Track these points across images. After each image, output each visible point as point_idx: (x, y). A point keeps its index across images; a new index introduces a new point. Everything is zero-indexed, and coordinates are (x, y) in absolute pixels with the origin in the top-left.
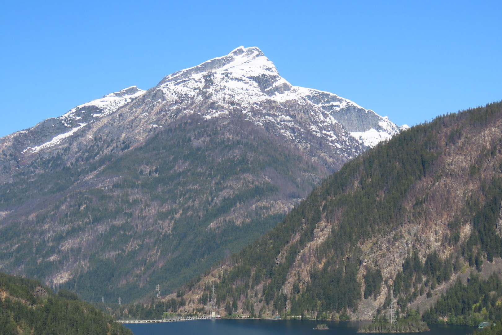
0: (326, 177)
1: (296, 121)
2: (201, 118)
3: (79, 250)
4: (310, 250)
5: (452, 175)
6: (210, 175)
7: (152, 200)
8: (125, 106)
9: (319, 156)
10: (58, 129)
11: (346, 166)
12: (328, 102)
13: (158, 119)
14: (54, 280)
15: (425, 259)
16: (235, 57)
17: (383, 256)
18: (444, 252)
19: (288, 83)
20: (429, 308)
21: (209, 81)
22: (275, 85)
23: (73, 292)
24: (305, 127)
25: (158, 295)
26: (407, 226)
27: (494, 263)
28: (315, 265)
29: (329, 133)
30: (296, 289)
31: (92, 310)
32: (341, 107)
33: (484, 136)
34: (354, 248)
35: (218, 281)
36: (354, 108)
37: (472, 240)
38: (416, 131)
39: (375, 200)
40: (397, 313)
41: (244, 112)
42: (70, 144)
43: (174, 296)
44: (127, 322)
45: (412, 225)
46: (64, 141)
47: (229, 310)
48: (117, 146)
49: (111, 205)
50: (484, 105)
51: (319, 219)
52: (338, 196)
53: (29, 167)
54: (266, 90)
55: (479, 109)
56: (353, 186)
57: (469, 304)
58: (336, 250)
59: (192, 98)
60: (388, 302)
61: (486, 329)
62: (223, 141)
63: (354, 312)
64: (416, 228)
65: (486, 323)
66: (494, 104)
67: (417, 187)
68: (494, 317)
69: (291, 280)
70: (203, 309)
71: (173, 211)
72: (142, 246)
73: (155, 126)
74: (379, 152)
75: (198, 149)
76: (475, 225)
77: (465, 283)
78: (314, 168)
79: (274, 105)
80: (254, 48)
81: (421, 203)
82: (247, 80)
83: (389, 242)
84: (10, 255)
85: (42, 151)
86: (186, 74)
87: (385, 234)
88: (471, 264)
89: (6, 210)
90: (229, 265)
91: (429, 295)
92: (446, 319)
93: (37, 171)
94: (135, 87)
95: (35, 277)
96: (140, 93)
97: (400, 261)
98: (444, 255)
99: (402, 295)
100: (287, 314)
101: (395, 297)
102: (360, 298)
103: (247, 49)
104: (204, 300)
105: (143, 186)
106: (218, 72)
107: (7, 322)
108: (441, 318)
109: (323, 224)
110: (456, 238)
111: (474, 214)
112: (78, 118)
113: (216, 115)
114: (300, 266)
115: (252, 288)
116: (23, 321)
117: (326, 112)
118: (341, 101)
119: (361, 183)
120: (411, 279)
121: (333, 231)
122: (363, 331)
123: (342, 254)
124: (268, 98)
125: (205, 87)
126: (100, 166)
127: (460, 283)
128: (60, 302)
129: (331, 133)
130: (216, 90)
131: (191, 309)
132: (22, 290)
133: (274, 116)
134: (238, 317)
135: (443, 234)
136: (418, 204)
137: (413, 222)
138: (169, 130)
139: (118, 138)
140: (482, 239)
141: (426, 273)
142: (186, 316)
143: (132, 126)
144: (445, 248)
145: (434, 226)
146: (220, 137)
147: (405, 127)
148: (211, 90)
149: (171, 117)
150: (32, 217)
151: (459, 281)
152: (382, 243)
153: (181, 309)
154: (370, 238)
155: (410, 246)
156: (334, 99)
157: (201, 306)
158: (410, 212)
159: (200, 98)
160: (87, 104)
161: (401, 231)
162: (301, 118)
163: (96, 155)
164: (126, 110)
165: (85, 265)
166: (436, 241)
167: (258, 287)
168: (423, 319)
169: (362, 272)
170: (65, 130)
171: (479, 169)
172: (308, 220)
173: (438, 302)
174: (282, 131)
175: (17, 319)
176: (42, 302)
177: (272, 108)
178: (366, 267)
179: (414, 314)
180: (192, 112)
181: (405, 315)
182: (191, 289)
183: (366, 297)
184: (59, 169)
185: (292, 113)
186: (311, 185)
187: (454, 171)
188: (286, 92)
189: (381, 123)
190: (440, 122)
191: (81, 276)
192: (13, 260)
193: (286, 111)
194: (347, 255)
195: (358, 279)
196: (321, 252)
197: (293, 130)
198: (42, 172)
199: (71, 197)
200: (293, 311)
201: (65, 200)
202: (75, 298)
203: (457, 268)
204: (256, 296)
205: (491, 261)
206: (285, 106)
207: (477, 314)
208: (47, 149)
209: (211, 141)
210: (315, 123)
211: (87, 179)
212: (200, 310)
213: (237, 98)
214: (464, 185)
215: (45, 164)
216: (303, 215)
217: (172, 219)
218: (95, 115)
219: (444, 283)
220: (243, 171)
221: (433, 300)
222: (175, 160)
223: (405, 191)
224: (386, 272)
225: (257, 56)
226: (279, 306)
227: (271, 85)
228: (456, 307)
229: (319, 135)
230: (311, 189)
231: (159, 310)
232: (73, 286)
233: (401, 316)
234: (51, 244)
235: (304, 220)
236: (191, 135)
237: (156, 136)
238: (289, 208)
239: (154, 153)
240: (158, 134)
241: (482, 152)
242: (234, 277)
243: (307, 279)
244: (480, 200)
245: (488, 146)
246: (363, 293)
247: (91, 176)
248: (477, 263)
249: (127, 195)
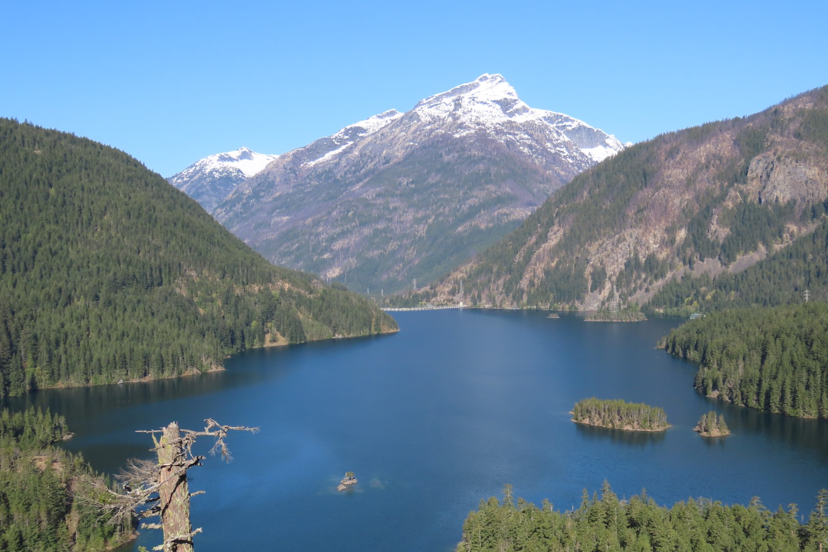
0: (558, 188)
1: (533, 139)
2: (451, 136)
3: (348, 249)
4: (544, 250)
5: (670, 186)
6: (458, 186)
7: (409, 207)
8: (386, 126)
9: (553, 170)
10: (330, 146)
11: (577, 178)
12: (561, 122)
13: (414, 138)
14: (328, 274)
15: (644, 259)
16: (481, 83)
17: (608, 256)
18: (661, 253)
19: (527, 106)
20: (647, 301)
21: (458, 105)
22: (515, 107)
23: (343, 284)
24: (541, 145)
25: (415, 287)
26: (629, 231)
27: (705, 262)
28: (548, 263)
29: (561, 150)
30: (532, 284)
31: (360, 300)
32: (573, 127)
33: (700, 152)
34: (582, 249)
35: (465, 276)
36: (585, 128)
37: (686, 243)
38: (639, 147)
39: (601, 208)
40: (619, 305)
41: (488, 131)
42: (340, 159)
43: (428, 288)
44: (389, 309)
45: (634, 229)
46: (335, 157)
47: (474, 301)
48: (379, 161)
49: (374, 211)
50: (700, 125)
51: (553, 224)
52: (569, 204)
53: (305, 179)
54: (507, 112)
55: (696, 128)
56: (582, 196)
57: (682, 298)
58: (566, 251)
59: (443, 120)
60: (611, 296)
61: (697, 320)
62: (470, 157)
63: (581, 304)
64: (637, 232)
65: (698, 315)
66: (710, 123)
67: (639, 197)
68: (704, 309)
69: (527, 276)
70: (452, 300)
71: (426, 217)
72: (400, 246)
73: (411, 143)
74: (606, 165)
75: (449, 163)
76: (689, 230)
77: (679, 280)
78: (548, 180)
79: (514, 125)
80: (497, 75)
81: (642, 210)
82: (491, 103)
83: (613, 244)
84: (290, 253)
85: (316, 165)
86: (438, 99)
87: (610, 237)
88: (684, 264)
89: (287, 215)
90: (474, 263)
91: (647, 290)
92: (661, 311)
93: (312, 183)
94: (394, 110)
95: (312, 271)
96: (399, 115)
97: (622, 261)
98: (662, 256)
99: (624, 290)
100: (524, 305)
101: (618, 291)
102: (587, 292)
103: (491, 76)
104: (453, 292)
105: (401, 195)
106: (466, 97)
107: (290, 309)
108: (657, 310)
109: (556, 228)
110: (672, 241)
111: (689, 220)
112: (346, 137)
113: (464, 134)
114: (535, 265)
115: (494, 283)
116: (303, 308)
117: (559, 131)
118: (573, 121)
119: (589, 192)
120: (632, 276)
121: (564, 234)
122: (589, 320)
123: (572, 254)
124: (509, 119)
125: (455, 110)
126: (365, 178)
127: (675, 280)
128: (333, 293)
129: (564, 150)
130: (464, 113)
131: (442, 300)
132: (302, 282)
133: (514, 135)
134: (482, 307)
135: (661, 237)
136: (640, 211)
137: (635, 227)
138: (424, 147)
139: (380, 155)
140: (695, 242)
141: (645, 270)
142: (438, 305)
143: (392, 143)
144: (663, 249)
145: (653, 230)
146: (467, 153)
147: (629, 144)
148: (459, 112)
149: (425, 136)
150: (309, 221)
151: (674, 278)
152: (607, 245)
153: (434, 299)
154: (597, 240)
155: (632, 247)
156: (567, 119)
157: (450, 297)
158: (632, 218)
159: (450, 119)
160: (353, 125)
161: (624, 235)
162: (538, 136)
163: (361, 169)
164: (387, 130)
165: (353, 261)
166: (655, 243)
167: (499, 282)
168: (642, 310)
169: (589, 269)
170: (335, 147)
171: (694, 181)
172: (543, 225)
173: (655, 296)
174: (521, 148)
175: (298, 305)
176: (318, 292)
177: (512, 128)
178: (593, 266)
179: (634, 306)
180: (443, 132)
181: (625, 307)
182: (442, 283)
183: (592, 291)
184: (331, 181)
185: (530, 132)
186: (546, 194)
187: (672, 182)
188: (525, 114)
189: (607, 141)
190: (661, 140)
191: (350, 271)
192: (293, 257)
193: (525, 130)
194: (577, 255)
195: (585, 276)
196: (554, 252)
197: (530, 147)
198: (317, 183)
199: (341, 205)
200: (529, 302)
201: (336, 207)
202: (345, 289)
203: (672, 267)
204: (497, 289)
205: (703, 261)
206: (524, 126)
207: (689, 306)
208: (321, 163)
209: (459, 157)
210: (550, 141)
211: (354, 189)
212: (449, 301)
213: (482, 120)
214: (681, 195)
215: (319, 176)
216: (539, 220)
217: (426, 223)
218: (361, 135)
219: (660, 280)
220: (487, 183)
221: (651, 294)
222: (429, 173)
223: (629, 200)
224: (610, 270)
225: (500, 82)
226: (517, 298)
227: (511, 107)
228: (671, 300)
229: (553, 151)
230: (546, 198)
231: (416, 300)
232: (343, 279)
233: (622, 308)
234: (324, 244)
235: (539, 225)
236: (442, 152)
237: (413, 153)
238: (526, 215)
239: (410, 167)
240: (414, 151)
241: (697, 166)
242: (478, 273)
243: (542, 275)
244: (695, 208)
245: (703, 161)
246: (590, 288)
247: (357, 187)
248: (691, 263)
249: (388, 203)
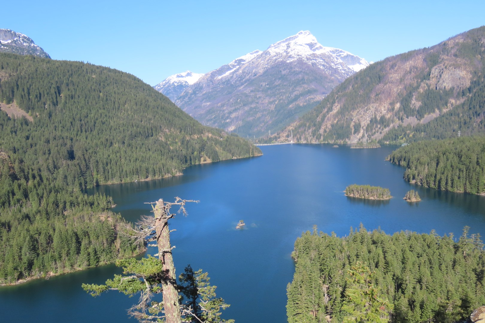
0: (337, 85)
1: (325, 62)
2: (285, 62)
3: (238, 117)
4: (331, 115)
5: (392, 82)
6: (289, 86)
7: (266, 96)
8: (254, 58)
9: (335, 76)
10: (228, 69)
11: (346, 80)
12: (338, 53)
13: (268, 63)
14: (229, 129)
15: (379, 118)
16: (299, 35)
17: (362, 117)
18: (387, 115)
19: (322, 46)
20: (381, 138)
21: (288, 47)
22: (316, 47)
23: (236, 134)
24: (329, 64)
25: (270, 134)
26: (372, 105)
27: (409, 119)
28: (333, 121)
29: (339, 66)
30: (325, 131)
31: (244, 141)
32: (344, 55)
33: (407, 65)
34: (349, 114)
35: (293, 128)
36: (350, 55)
37: (400, 110)
38: (377, 64)
39: (358, 94)
40: (367, 140)
41: (303, 59)
42: (233, 75)
43: (276, 134)
44: (258, 145)
45: (374, 104)
46: (231, 74)
47: (298, 140)
48: (251, 75)
49: (250, 99)
50: (407, 52)
51: (335, 103)
52: (343, 93)
53: (217, 85)
54: (312, 49)
55: (405, 54)
56: (349, 88)
57: (398, 136)
58: (342, 115)
59: (281, 54)
60: (363, 136)
61: (405, 147)
62: (295, 71)
63: (349, 140)
64: (377, 105)
65: (406, 144)
66: (411, 51)
67: (377, 88)
68: (408, 141)
69: (323, 127)
70: (287, 140)
71: (274, 101)
72: (262, 115)
73: (267, 66)
74: (360, 73)
75: (284, 75)
76: (401, 104)
77: (396, 128)
78: (332, 81)
79: (315, 55)
80: (307, 31)
81: (378, 95)
82: (304, 45)
83: (364, 111)
84: (212, 120)
85: (222, 78)
86: (279, 44)
87: (363, 108)
88: (399, 120)
89: (209, 102)
90: (298, 122)
91: (381, 133)
92: (388, 143)
93: (220, 86)
94: (258, 50)
95: (221, 128)
96: (260, 52)
97: (368, 119)
98: (388, 116)
99: (369, 133)
100: (321, 141)
101: (366, 134)
102: (352, 134)
103: (304, 32)
104: (288, 136)
105: (262, 91)
106: (292, 42)
107: (212, 146)
108: (386, 142)
109: (336, 104)
110: (393, 109)
111: (401, 99)
112: (236, 64)
113: (292, 61)
114: (327, 122)
115: (307, 131)
116: (218, 145)
117: (338, 57)
118: (344, 52)
119: (352, 87)
120: (373, 127)
121: (341, 107)
122: (353, 148)
123: (344, 116)
124: (313, 52)
125: (287, 49)
126: (245, 83)
127: (394, 128)
128: (232, 138)
129: (340, 66)
130: (291, 50)
131: (283, 140)
132: (217, 133)
133: (316, 60)
134: (301, 143)
135: (388, 107)
136: (377, 95)
137: (375, 103)
138: (272, 68)
139: (252, 72)
140: (404, 109)
141: (380, 124)
142: (281, 142)
143: (257, 66)
144: (388, 113)
145: (383, 104)
146: (293, 70)
147: (372, 63)
148: (289, 50)
149: (273, 62)
150: (219, 104)
151: (394, 127)
152: (361, 112)
153: (279, 140)
154: (356, 110)
155: (373, 113)
156: (341, 52)
157: (287, 139)
158: (373, 99)
159: (285, 54)
160: (239, 58)
161: (369, 107)
162: (327, 60)
163: (243, 79)
164: (255, 60)
165: (240, 123)
166: (384, 110)
167: (310, 131)
168: (378, 142)
169: (353, 124)
170: (230, 69)
171: (404, 80)
172: (330, 103)
173: (384, 135)
174: (319, 66)
175: (216, 144)
176: (224, 138)
177: (315, 56)
178: (354, 122)
179: (374, 141)
180: (282, 60)
181: (370, 141)
182: (282, 132)
183: (354, 134)
184: (229, 85)
185: (323, 58)
186: (331, 88)
187: (393, 80)
188: (321, 50)
189: (361, 61)
190: (387, 60)
191: (239, 127)
192: (212, 122)
193: (321, 58)
194: (347, 117)
195: (351, 127)
196: (335, 116)
197: (324, 66)
198: (222, 86)
199: (234, 96)
200: (324, 140)
201: (232, 97)
202: (237, 136)
203: (393, 121)
204: (309, 134)
205: (408, 118)
206: (320, 56)
207: (401, 140)
208: (224, 77)
209: (290, 72)
210: (333, 62)
211: (240, 89)
212: (286, 140)
213: (300, 54)
214: (397, 87)
215: (223, 83)
216: (328, 101)
217: (274, 104)
218: (242, 63)
219: (387, 128)
220: (303, 83)
221: (383, 135)
222: (275, 80)
223: (372, 90)
224: (362, 124)
225: (309, 34)
226: (318, 138)
227: (314, 47)
228: (392, 138)
229: (335, 67)
230: (331, 90)
231: (270, 140)
232: (236, 131)
233: (369, 142)
234: (227, 115)
235: (328, 103)
236: (281, 69)
237: (267, 70)
238: (322, 98)
239: (266, 77)
240: (268, 69)
241: (405, 72)
242: (300, 127)
243: (330, 127)
244: (404, 93)
245: (408, 69)
246: (353, 132)
247: (242, 87)
248: (402, 119)
249: (256, 95)
